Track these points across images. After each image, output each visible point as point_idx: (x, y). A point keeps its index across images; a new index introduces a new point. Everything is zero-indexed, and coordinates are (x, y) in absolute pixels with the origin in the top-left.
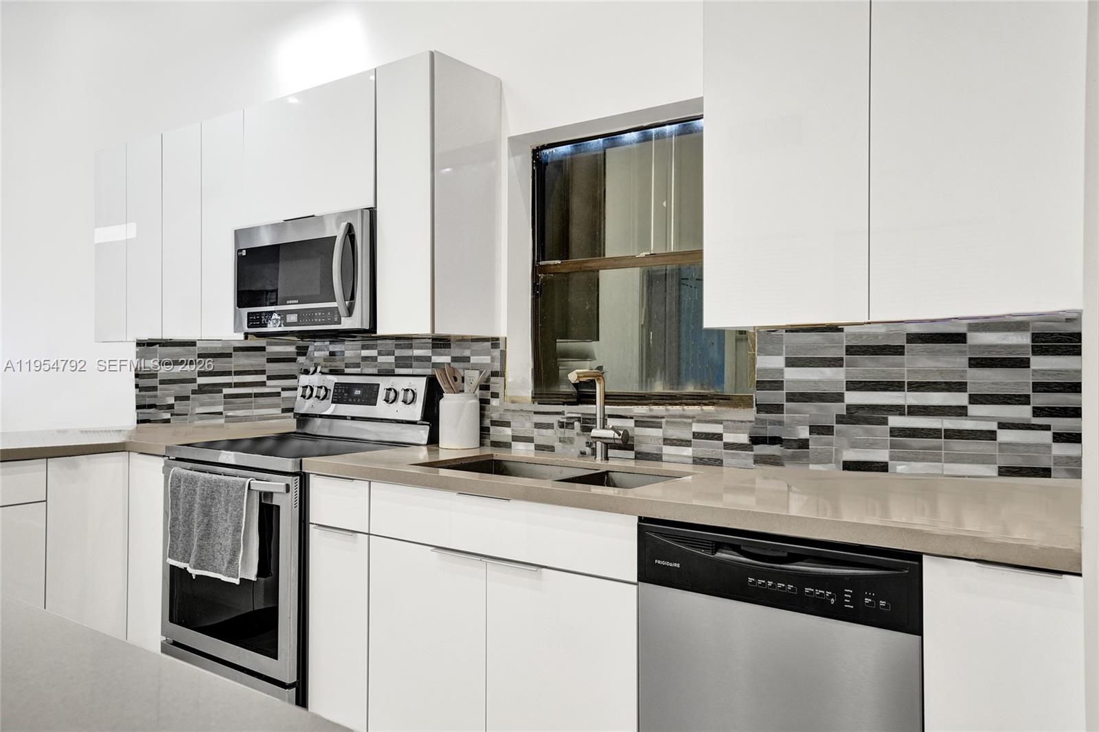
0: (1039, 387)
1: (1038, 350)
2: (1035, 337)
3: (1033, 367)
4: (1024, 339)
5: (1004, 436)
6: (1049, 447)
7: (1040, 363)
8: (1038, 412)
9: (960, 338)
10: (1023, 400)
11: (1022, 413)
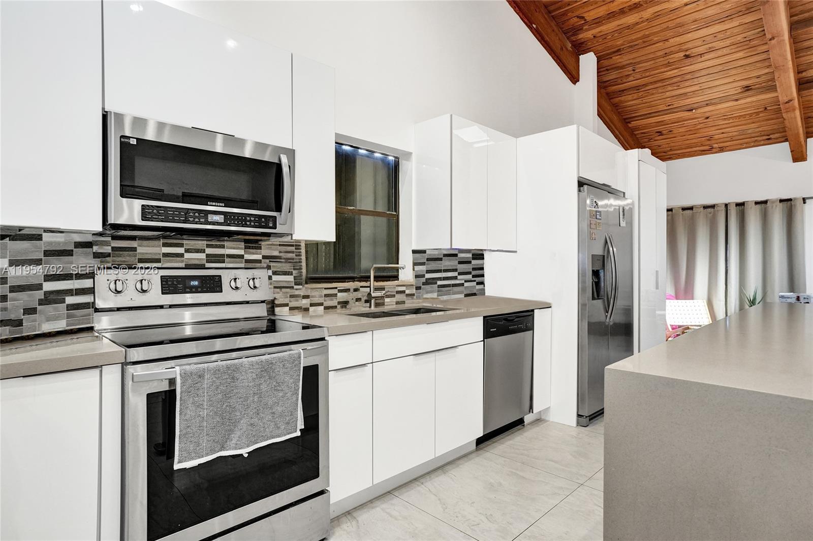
0: (474, 269)
1: (474, 259)
2: (473, 255)
3: (472, 263)
4: (470, 255)
5: (466, 284)
6: (475, 286)
7: (474, 262)
8: (473, 276)
9: (456, 255)
10: (469, 273)
11: (469, 277)
